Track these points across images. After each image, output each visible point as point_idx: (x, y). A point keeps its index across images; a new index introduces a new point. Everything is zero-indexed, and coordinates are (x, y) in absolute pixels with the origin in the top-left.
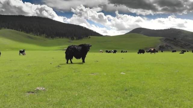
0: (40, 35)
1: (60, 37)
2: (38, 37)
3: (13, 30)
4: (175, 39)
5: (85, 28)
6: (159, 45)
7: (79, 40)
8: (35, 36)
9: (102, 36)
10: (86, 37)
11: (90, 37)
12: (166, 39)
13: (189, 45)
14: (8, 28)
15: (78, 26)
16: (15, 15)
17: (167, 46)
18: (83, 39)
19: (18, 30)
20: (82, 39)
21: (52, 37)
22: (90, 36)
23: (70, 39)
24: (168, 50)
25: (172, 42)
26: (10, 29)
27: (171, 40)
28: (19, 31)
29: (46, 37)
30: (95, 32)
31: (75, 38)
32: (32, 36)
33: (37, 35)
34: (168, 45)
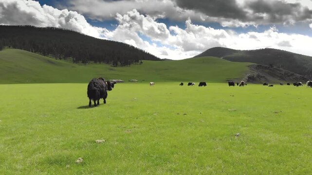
0: (65, 58)
1: (95, 62)
2: (62, 61)
3: (23, 51)
4: (271, 65)
5: (133, 47)
6: (248, 75)
7: (124, 66)
8: (57, 60)
9: (158, 59)
10: (135, 62)
11: (141, 63)
12: (258, 66)
13: (292, 75)
14: (15, 47)
15: (122, 44)
16: (20, 25)
17: (258, 76)
18: (132, 65)
19: (31, 50)
20: (130, 64)
21: (84, 62)
22: (142, 61)
23: (112, 64)
24: (261, 83)
25: (267, 71)
26: (18, 48)
27: (266, 67)
28: (32, 52)
29: (74, 62)
30: (149, 53)
31: (119, 63)
32: (53, 60)
33: (60, 59)
34: (261, 74)
